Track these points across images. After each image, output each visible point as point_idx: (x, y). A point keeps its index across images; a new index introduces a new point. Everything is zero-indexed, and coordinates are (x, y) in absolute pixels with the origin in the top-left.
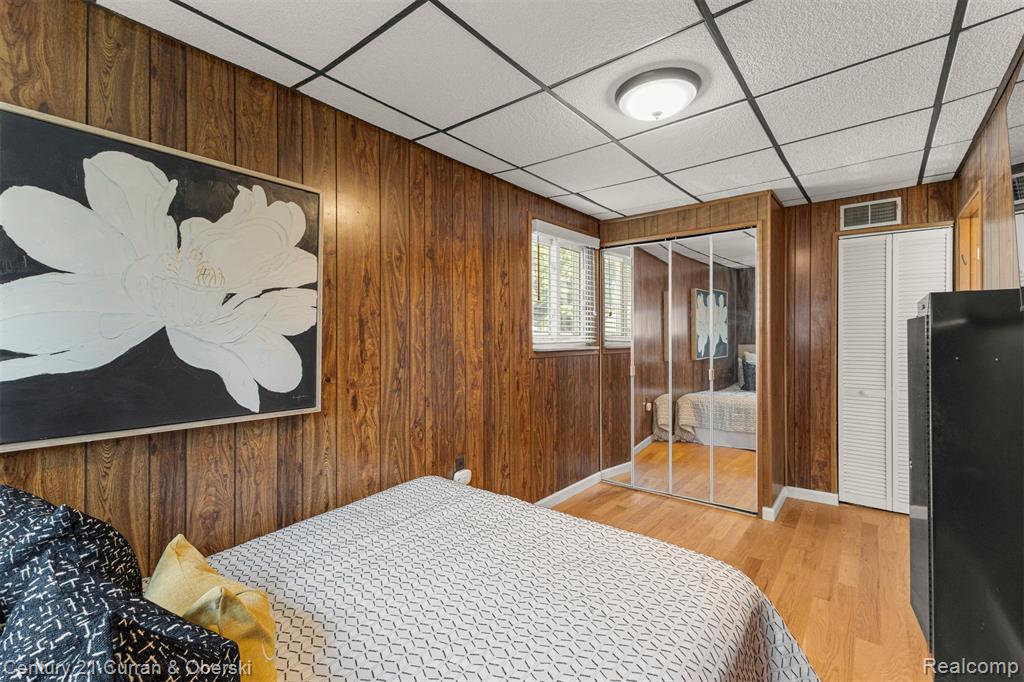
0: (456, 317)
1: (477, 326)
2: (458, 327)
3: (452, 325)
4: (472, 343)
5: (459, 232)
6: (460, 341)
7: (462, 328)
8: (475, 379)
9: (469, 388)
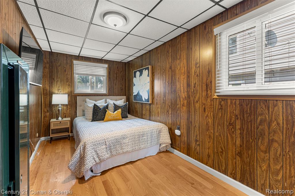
0: (177, 83)
1: (184, 86)
2: (178, 86)
3: (176, 86)
4: (182, 91)
5: (178, 57)
6: (179, 90)
7: (179, 87)
8: (184, 103)
9: (181, 106)
